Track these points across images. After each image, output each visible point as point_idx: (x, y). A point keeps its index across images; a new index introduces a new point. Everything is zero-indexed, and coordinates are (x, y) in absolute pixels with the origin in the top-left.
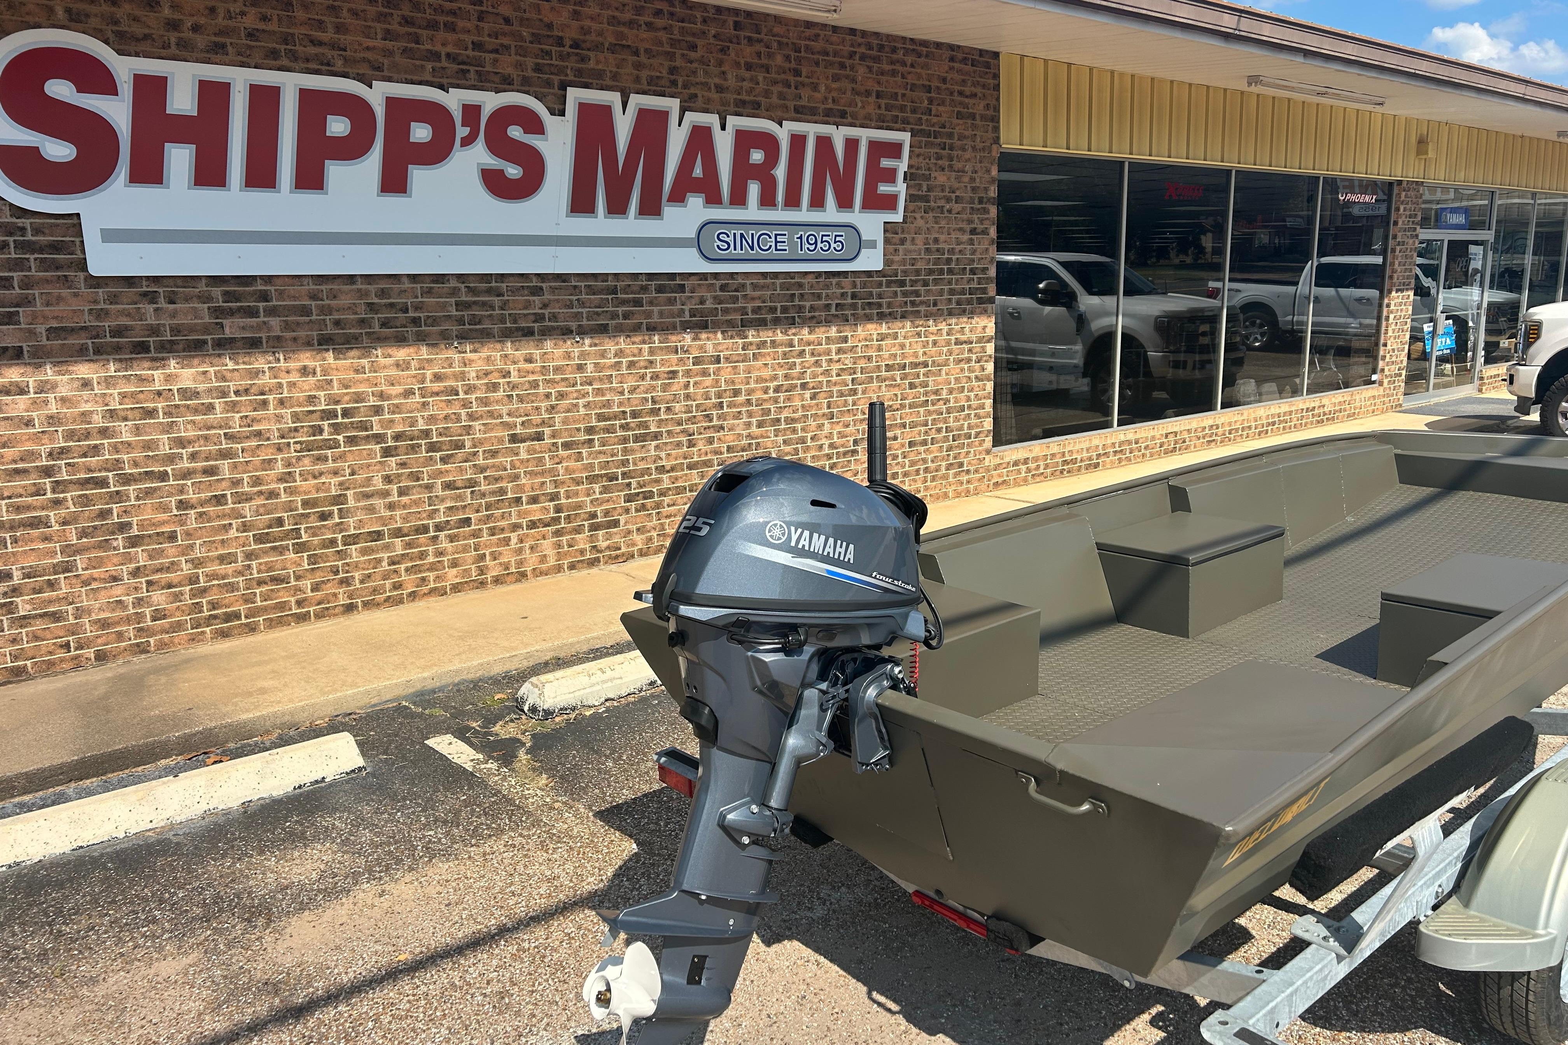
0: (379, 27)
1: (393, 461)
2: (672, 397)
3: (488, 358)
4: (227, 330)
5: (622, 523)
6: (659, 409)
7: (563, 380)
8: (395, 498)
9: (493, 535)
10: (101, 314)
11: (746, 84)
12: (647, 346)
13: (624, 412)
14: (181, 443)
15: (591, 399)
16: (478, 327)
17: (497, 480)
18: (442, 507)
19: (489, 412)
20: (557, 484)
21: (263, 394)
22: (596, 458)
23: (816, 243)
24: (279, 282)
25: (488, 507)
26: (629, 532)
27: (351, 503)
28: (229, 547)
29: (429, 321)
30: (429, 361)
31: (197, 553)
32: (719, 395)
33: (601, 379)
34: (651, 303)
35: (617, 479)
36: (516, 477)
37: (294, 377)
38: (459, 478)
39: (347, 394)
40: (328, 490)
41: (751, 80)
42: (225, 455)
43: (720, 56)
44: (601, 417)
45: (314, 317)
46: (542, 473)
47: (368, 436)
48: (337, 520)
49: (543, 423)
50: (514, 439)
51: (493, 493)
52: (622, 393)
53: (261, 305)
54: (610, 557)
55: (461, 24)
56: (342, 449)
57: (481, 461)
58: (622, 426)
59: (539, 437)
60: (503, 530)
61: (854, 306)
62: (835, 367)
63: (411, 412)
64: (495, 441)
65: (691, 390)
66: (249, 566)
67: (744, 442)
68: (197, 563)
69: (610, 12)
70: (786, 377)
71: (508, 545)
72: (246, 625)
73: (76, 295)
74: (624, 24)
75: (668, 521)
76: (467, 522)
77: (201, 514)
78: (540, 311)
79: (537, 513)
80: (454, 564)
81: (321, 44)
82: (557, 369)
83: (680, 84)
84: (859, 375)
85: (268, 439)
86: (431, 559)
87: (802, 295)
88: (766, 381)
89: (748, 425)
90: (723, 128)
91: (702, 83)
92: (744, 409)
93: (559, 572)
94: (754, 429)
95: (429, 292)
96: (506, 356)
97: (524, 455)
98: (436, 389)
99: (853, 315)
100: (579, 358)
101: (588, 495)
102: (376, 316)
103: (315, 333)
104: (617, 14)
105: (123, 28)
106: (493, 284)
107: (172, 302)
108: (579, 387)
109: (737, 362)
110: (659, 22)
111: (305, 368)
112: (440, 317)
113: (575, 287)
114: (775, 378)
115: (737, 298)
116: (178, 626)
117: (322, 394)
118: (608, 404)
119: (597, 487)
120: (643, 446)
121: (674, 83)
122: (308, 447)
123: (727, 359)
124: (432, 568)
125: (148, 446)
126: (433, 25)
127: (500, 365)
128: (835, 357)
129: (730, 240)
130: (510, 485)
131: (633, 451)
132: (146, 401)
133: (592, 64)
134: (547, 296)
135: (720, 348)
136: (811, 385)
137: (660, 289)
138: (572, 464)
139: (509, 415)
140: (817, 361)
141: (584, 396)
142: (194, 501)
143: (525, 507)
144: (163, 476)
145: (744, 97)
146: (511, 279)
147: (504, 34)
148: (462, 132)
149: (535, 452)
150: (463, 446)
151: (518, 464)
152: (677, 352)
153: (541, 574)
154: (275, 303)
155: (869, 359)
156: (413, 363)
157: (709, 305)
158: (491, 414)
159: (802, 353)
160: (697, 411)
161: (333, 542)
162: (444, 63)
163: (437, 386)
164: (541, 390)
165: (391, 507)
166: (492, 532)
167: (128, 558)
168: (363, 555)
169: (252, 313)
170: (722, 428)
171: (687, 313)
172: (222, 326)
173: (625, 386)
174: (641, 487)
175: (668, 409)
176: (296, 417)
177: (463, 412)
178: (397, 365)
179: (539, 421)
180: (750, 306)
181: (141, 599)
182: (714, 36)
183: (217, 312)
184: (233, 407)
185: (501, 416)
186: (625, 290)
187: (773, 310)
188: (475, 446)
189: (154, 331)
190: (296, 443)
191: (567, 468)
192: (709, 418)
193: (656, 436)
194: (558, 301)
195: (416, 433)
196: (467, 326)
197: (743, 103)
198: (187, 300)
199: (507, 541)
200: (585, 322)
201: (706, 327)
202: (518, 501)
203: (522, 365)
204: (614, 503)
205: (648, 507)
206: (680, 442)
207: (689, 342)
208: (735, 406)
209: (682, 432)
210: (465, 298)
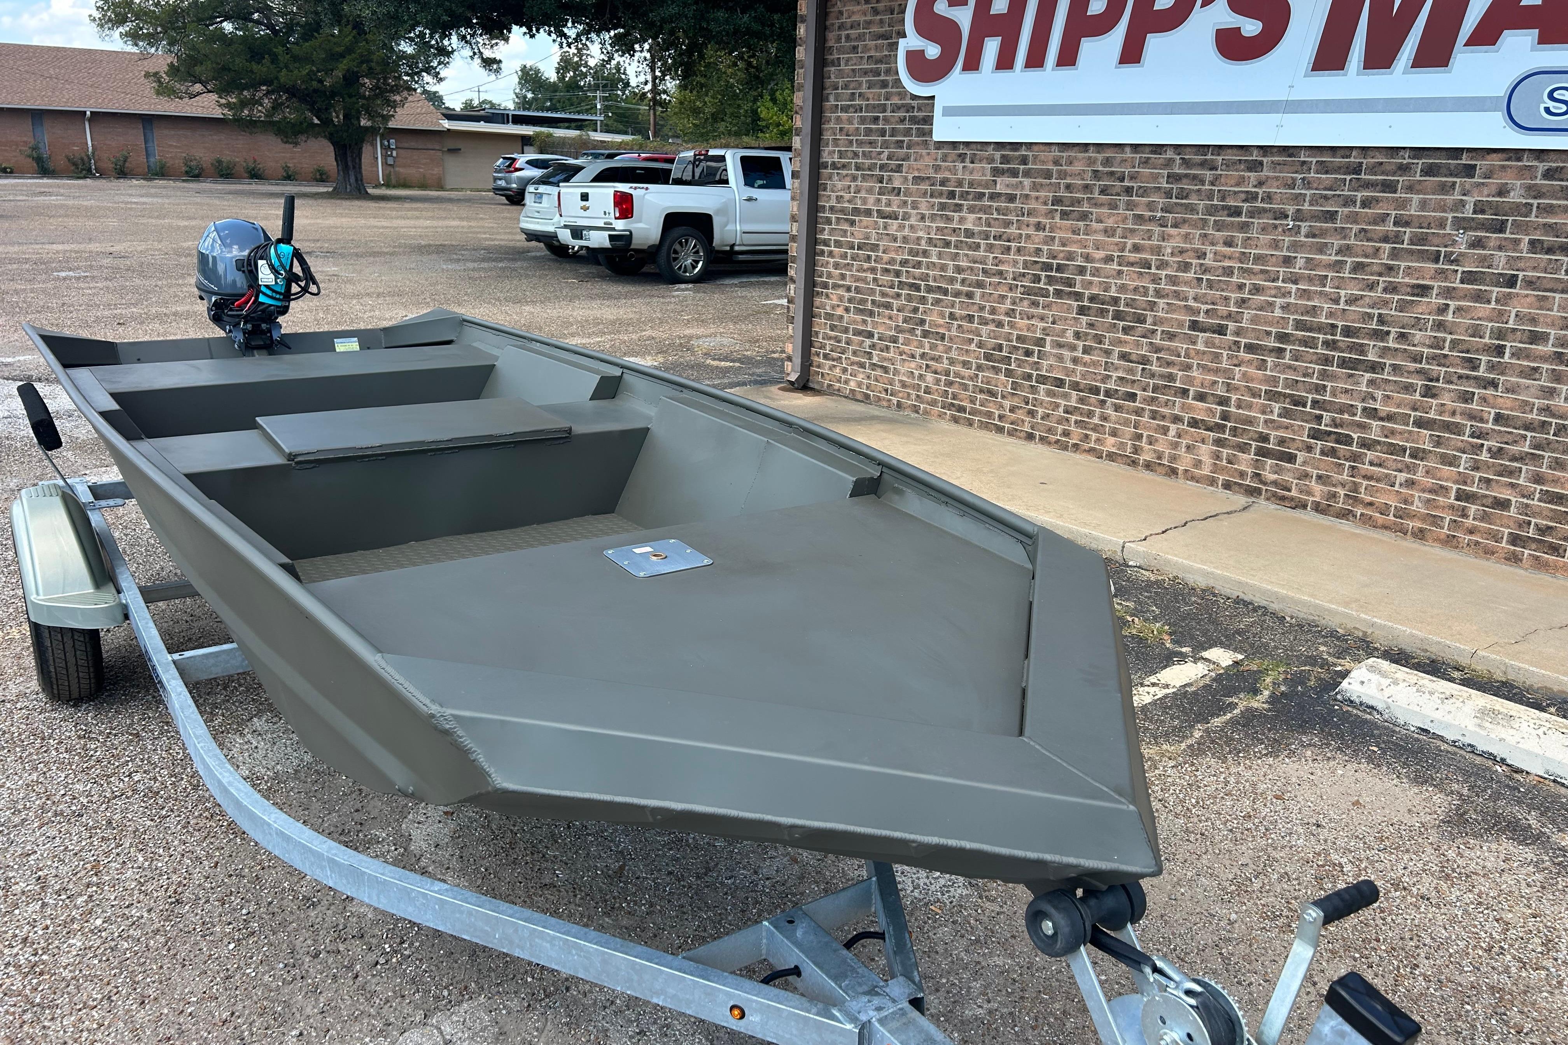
1: (1084, 319)
2: (1413, 321)
3: (1187, 236)
4: (998, 186)
5: (1299, 460)
6: (1388, 333)
7: (1262, 272)
8: (1079, 354)
9: (1154, 418)
10: (937, 168)
12: (1388, 246)
13: (1334, 326)
14: (959, 270)
15: (1292, 300)
16: (1184, 201)
17: (1169, 364)
18: (1115, 375)
19: (1175, 291)
20: (1229, 388)
21: (1009, 241)
22: (1284, 372)
24: (1035, 148)
25: (1155, 389)
27: (1048, 348)
28: (970, 357)
29: (1141, 191)
30: (1132, 231)
31: (954, 354)
32: (1500, 334)
33: (1310, 279)
34: (1410, 189)
35: (1304, 406)
36: (1188, 367)
37: (1031, 231)
38: (1135, 353)
39: (1063, 251)
40: (1035, 332)
42: (980, 285)
44: (1300, 325)
45: (1053, 181)
46: (1217, 371)
47: (1070, 292)
48: (1036, 360)
49: (1229, 316)
50: (1194, 326)
51: (1162, 376)
52: (1336, 301)
53: (1022, 167)
54: (1275, 495)
56: (1051, 299)
57: (1157, 341)
58: (1327, 344)
59: (1221, 330)
60: (1163, 417)
63: (1108, 278)
64: (1175, 324)
65: (1450, 317)
66: (977, 375)
67: (1534, 416)
68: (952, 362)
71: (1165, 434)
72: (968, 419)
73: (929, 154)
75: (1365, 483)
76: (1132, 397)
77: (960, 326)
78: (1254, 190)
79: (1202, 413)
80: (1114, 433)
82: (1258, 259)
85: (1006, 279)
86: (1096, 420)
92: (1545, 366)
93: (1212, 485)
95: (1146, 162)
96: (1205, 235)
97: (1200, 347)
98: (1132, 260)
100: (1288, 249)
101: (1264, 413)
102: (1098, 183)
103: (1051, 194)
106: (1209, 157)
107: (972, 162)
108: (1280, 284)
109: (1551, 290)
111: (1039, 223)
112: (1151, 188)
113: (1304, 163)
116: (934, 403)
117: (1046, 247)
118: (1314, 311)
119: (1276, 407)
120: (1351, 376)
122: (1028, 291)
123: (1530, 283)
124: (1095, 429)
125: (943, 268)
127: (1197, 245)
130: (1180, 373)
131: (1333, 377)
132: (948, 235)
134: (1266, 173)
135: (1521, 265)
137: (1429, 171)
138: (1252, 371)
139: (1195, 299)
141: (1284, 295)
142: (957, 315)
143: (1190, 401)
144: (945, 292)
146: (1229, 151)
149: (1214, 346)
150: (1143, 321)
151: (1193, 353)
152: (1437, 260)
153: (1193, 478)
154: (1030, 166)
156: (1119, 231)
157: (1515, 197)
158: (1177, 295)
160: (1452, 349)
161: (1029, 377)
163: (1134, 257)
164: (1234, 279)
165: (1075, 360)
166: (1154, 415)
167: (921, 346)
168: (1048, 396)
169: (1014, 173)
170: (1494, 384)
171: (1470, 207)
172: (995, 182)
173: (1343, 293)
174: (1336, 426)
175: (1402, 336)
176: (1026, 264)
177: (1152, 286)
178: (1106, 231)
179: (1225, 314)
181: (921, 375)
183: (996, 172)
184: (990, 248)
185: (1186, 299)
186: (1372, 170)
188: (1155, 324)
189: (960, 183)
190: (1022, 286)
191: (1245, 374)
192: (1473, 365)
193: (1374, 367)
194: (1277, 178)
195: (1107, 299)
196: (1174, 200)
198: (981, 161)
199: (1165, 431)
200: (1306, 206)
201: (1501, 230)
202: (1185, 392)
203: (1221, 248)
204: (1294, 433)
205: (1341, 454)
206: (1411, 384)
207: (1463, 248)
208: (1528, 357)
209: (1419, 372)
210: (1177, 170)
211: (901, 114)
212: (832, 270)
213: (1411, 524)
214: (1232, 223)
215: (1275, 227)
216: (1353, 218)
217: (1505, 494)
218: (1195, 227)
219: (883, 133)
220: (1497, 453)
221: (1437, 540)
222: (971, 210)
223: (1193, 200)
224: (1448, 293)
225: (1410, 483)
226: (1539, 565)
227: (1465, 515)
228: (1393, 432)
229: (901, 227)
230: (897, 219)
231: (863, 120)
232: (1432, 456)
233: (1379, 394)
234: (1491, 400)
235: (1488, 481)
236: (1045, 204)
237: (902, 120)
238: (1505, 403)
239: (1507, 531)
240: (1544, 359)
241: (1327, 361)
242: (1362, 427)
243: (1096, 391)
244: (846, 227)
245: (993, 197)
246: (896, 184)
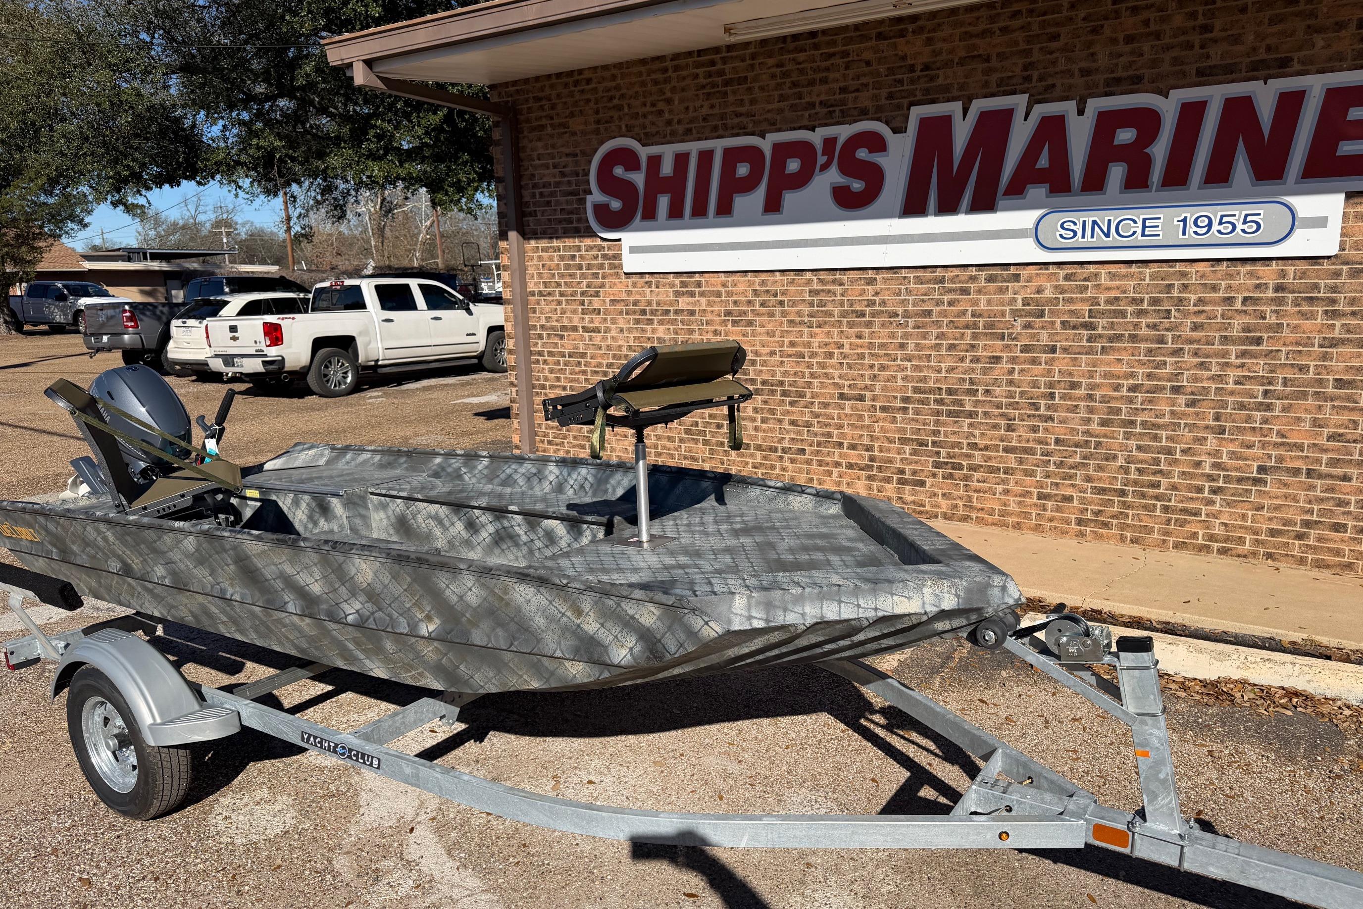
0: (776, 94)
2: (992, 381)
3: (829, 332)
4: (680, 304)
5: (928, 484)
7: (886, 354)
8: (758, 423)
9: (820, 466)
10: (629, 293)
11: (1123, 60)
12: (969, 331)
13: (940, 389)
15: (909, 373)
16: (823, 309)
17: (826, 425)
18: (787, 437)
19: (825, 373)
20: (873, 438)
22: (909, 424)
23: (1210, 225)
24: (706, 275)
25: (819, 444)
26: (935, 495)
29: (791, 303)
30: (788, 332)
32: (1051, 385)
33: (920, 358)
34: (979, 292)
35: (927, 446)
36: (841, 427)
38: (801, 419)
41: (1132, 53)
43: (1090, 37)
44: (916, 390)
45: (723, 298)
46: (862, 427)
49: (866, 388)
50: (842, 396)
51: (823, 435)
52: (940, 371)
53: (697, 290)
55: (832, 76)
57: (816, 409)
58: (937, 401)
59: (861, 398)
60: (828, 464)
61: (1280, 301)
62: (1232, 374)
63: (773, 367)
64: (828, 396)
65: (1016, 376)
67: (1080, 438)
69: (963, 29)
70: (1149, 376)
73: (621, 282)
74: (977, 36)
75: (976, 495)
76: (803, 451)
78: (872, 298)
79: (855, 458)
81: (741, 115)
82: (882, 346)
83: (1035, 78)
84: (1279, 387)
86: (777, 471)
87: (1185, 286)
88: (1118, 377)
89: (1088, 421)
90: (1081, 112)
91: (1062, 72)
92: (1082, 404)
94: (1095, 427)
95: (792, 282)
96: (842, 332)
97: (848, 411)
98: (790, 353)
99: (1276, 311)
100: (902, 338)
101: (899, 453)
102: (758, 299)
103: (723, 309)
104: (970, 29)
105: (648, 130)
106: (838, 276)
107: (657, 287)
108: (899, 362)
109: (1079, 353)
110: (1017, 23)
112: (798, 301)
113: (905, 278)
114: (1132, 375)
115: (1087, 288)
118: (925, 379)
119: (907, 448)
120: (956, 422)
121: (1028, 79)
123: (1065, 350)
126: (812, 83)
127: (836, 339)
128: (1233, 360)
129: (1078, 228)
130: (836, 431)
131: (944, 424)
133: (940, 81)
134: (879, 286)
135: (1057, 338)
136: (1189, 390)
137: (990, 279)
138: (887, 425)
139: (840, 377)
140: (1202, 363)
141: (903, 370)
145: (1120, 73)
146: (852, 272)
147: (865, 75)
148: (821, 160)
149: (857, 410)
150: (804, 396)
151: (843, 417)
152: (1003, 339)
154: (704, 289)
155: (1303, 369)
156: (778, 333)
157: (1048, 294)
158: (826, 375)
159: (1177, 352)
160: (1021, 398)
162: (818, 109)
163: (791, 350)
164: (867, 361)
165: (756, 429)
166: (820, 463)
169: (692, 294)
170: (1051, 419)
171: (1020, 301)
172: (677, 301)
173: (943, 365)
174: (951, 458)
175: (987, 392)
177: (807, 371)
178: (768, 333)
179: (863, 386)
180: (1102, 297)
182: (1084, 19)
183: (677, 294)
185: (833, 378)
186: (952, 280)
187: (1138, 301)
188: (813, 397)
189: (649, 303)
191: (882, 428)
192: (1036, 407)
193: (971, 415)
194: (888, 289)
195: (775, 382)
196: (816, 308)
197: (1118, 81)
198: (664, 286)
199: (830, 473)
200: (910, 308)
201: (1042, 316)
202: (841, 444)
203: (854, 340)
204: (922, 465)
205: (957, 477)
206: (997, 424)
207: (1019, 330)
208: (1070, 399)
209: (1002, 415)
210: (815, 287)
211: (595, 253)
212: (547, 374)
213: (1011, 520)
214: (860, 322)
215: (891, 323)
216: (943, 314)
217: (1069, 492)
218: (834, 326)
219: (580, 267)
220: (1060, 465)
221: (1030, 529)
222: (661, 323)
223: (830, 307)
224: (1013, 360)
225: (1006, 492)
226: (1098, 537)
227: (1045, 510)
228: (990, 458)
229: (604, 339)
230: (599, 332)
231: (562, 258)
232: (1018, 472)
233: (977, 433)
234: (1051, 429)
235: (1057, 484)
236: (719, 315)
237: (596, 257)
238: (1060, 431)
239: (1073, 517)
240: (1080, 399)
241: (938, 413)
242: (968, 456)
243: (775, 450)
244: (556, 340)
245: (676, 312)
246: (596, 306)
